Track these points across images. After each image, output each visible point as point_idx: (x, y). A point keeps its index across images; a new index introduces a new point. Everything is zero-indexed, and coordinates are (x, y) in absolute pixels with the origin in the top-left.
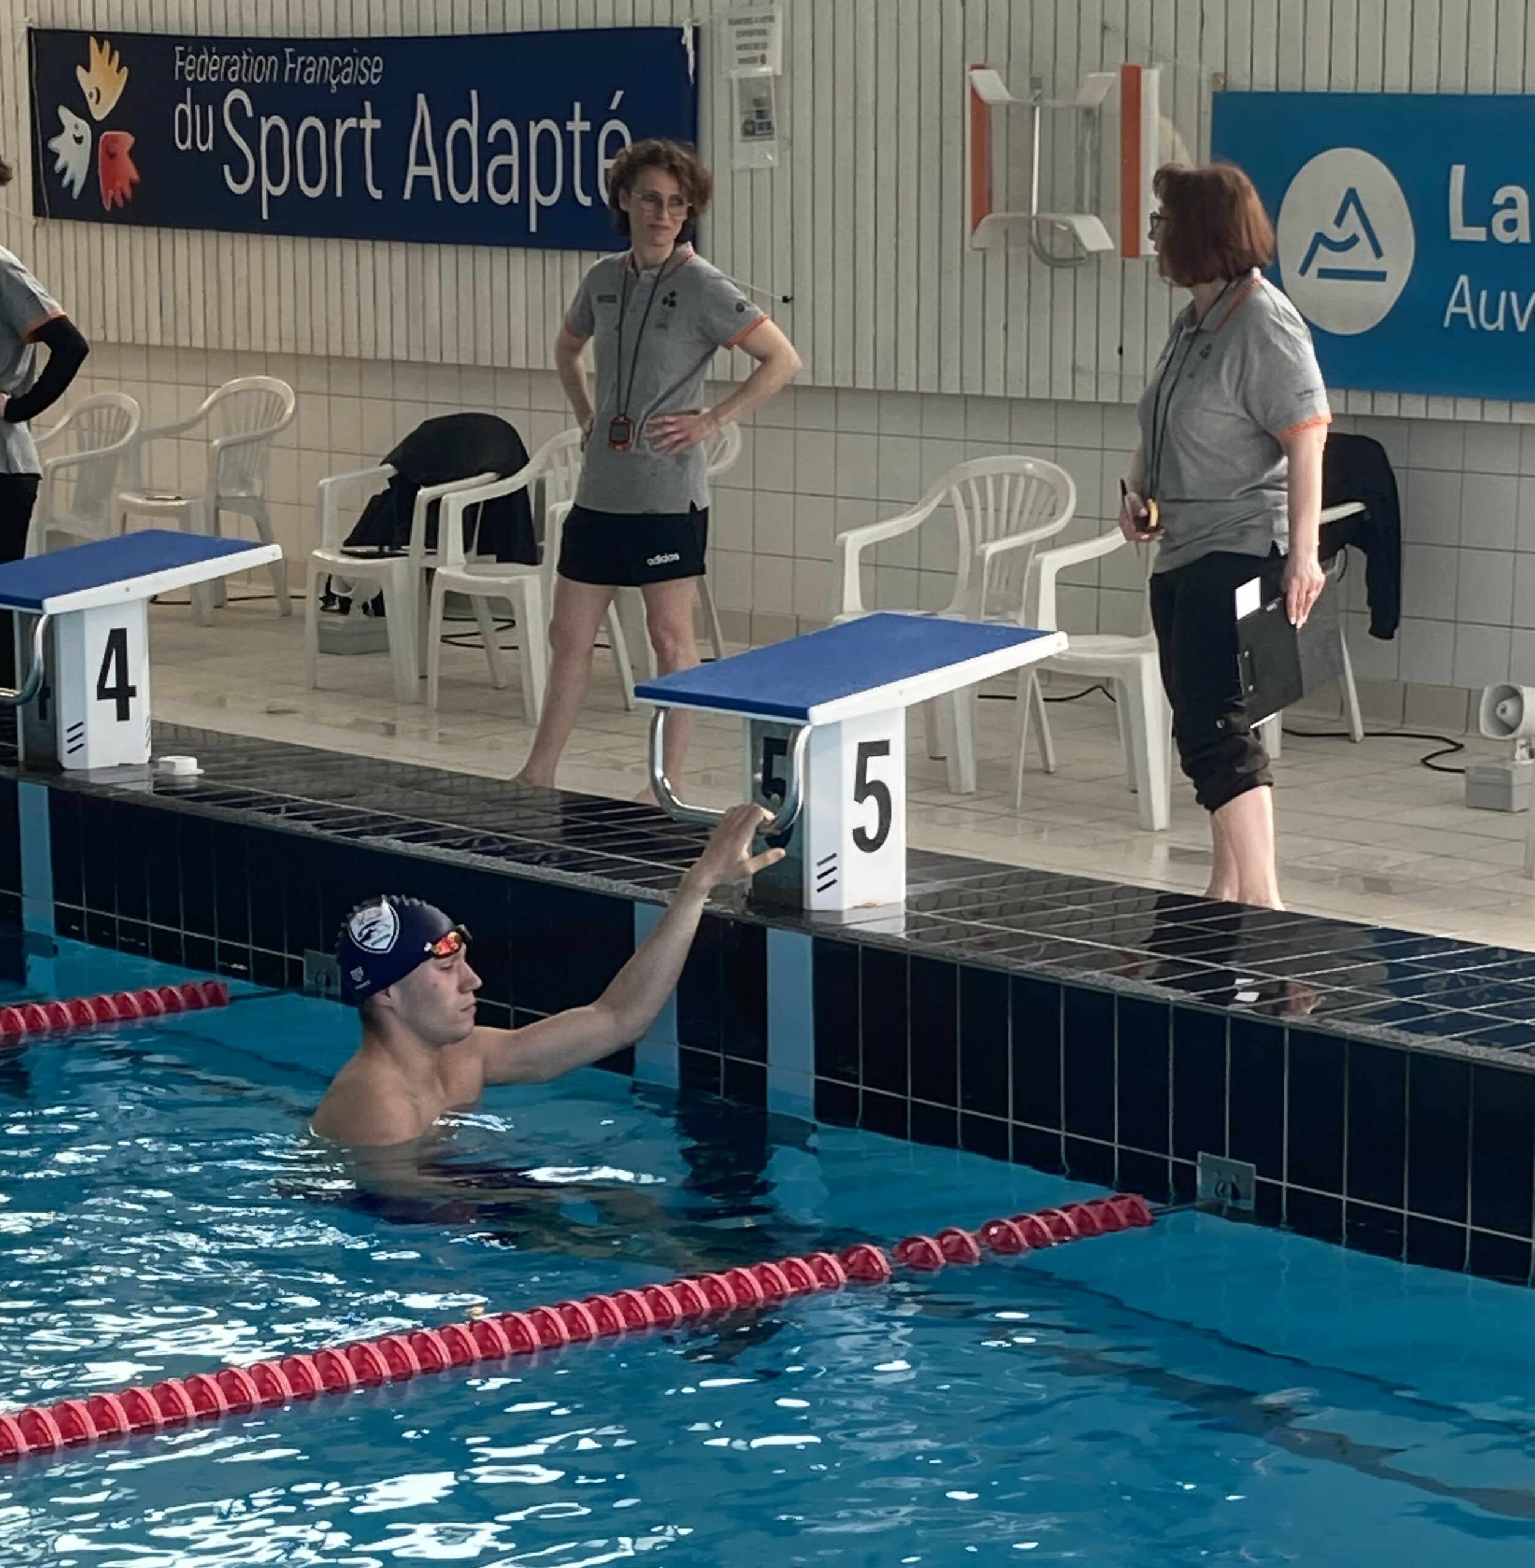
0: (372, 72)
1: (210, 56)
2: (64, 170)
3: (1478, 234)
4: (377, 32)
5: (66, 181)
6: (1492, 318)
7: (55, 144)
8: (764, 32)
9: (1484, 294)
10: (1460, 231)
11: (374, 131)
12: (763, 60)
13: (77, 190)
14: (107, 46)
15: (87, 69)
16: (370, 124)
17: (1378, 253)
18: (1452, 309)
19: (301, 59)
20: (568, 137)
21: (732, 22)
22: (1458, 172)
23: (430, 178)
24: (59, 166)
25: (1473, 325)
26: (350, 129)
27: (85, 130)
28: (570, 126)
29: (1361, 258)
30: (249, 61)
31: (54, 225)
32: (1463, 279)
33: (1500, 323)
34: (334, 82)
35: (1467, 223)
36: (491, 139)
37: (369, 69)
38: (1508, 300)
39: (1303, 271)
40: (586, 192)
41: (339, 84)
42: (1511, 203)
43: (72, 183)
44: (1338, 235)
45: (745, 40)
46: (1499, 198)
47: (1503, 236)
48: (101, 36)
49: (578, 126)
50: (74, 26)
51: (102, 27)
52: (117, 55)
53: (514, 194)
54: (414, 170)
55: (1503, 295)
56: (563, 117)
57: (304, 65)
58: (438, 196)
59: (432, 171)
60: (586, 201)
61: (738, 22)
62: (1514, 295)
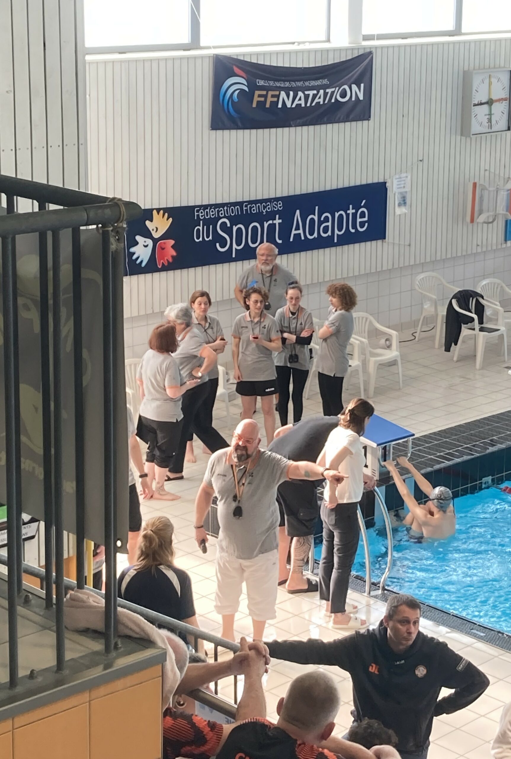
1: (210, 209)
2: (138, 258)
4: (279, 195)
5: (139, 261)
7: (133, 249)
8: (404, 180)
11: (279, 223)
12: (404, 187)
14: (162, 212)
15: (151, 221)
16: (277, 221)
19: (249, 206)
20: (347, 215)
21: (396, 179)
23: (300, 234)
24: (134, 257)
26: (270, 224)
27: (150, 242)
28: (348, 212)
30: (227, 210)
34: (264, 211)
36: (322, 219)
37: (277, 205)
40: (353, 228)
41: (267, 211)
43: (142, 262)
45: (399, 183)
48: (158, 210)
49: (351, 211)
51: (158, 206)
52: (166, 214)
53: (329, 233)
54: (294, 232)
56: (346, 210)
57: (251, 208)
58: (303, 238)
59: (301, 231)
60: (353, 231)
61: (398, 179)
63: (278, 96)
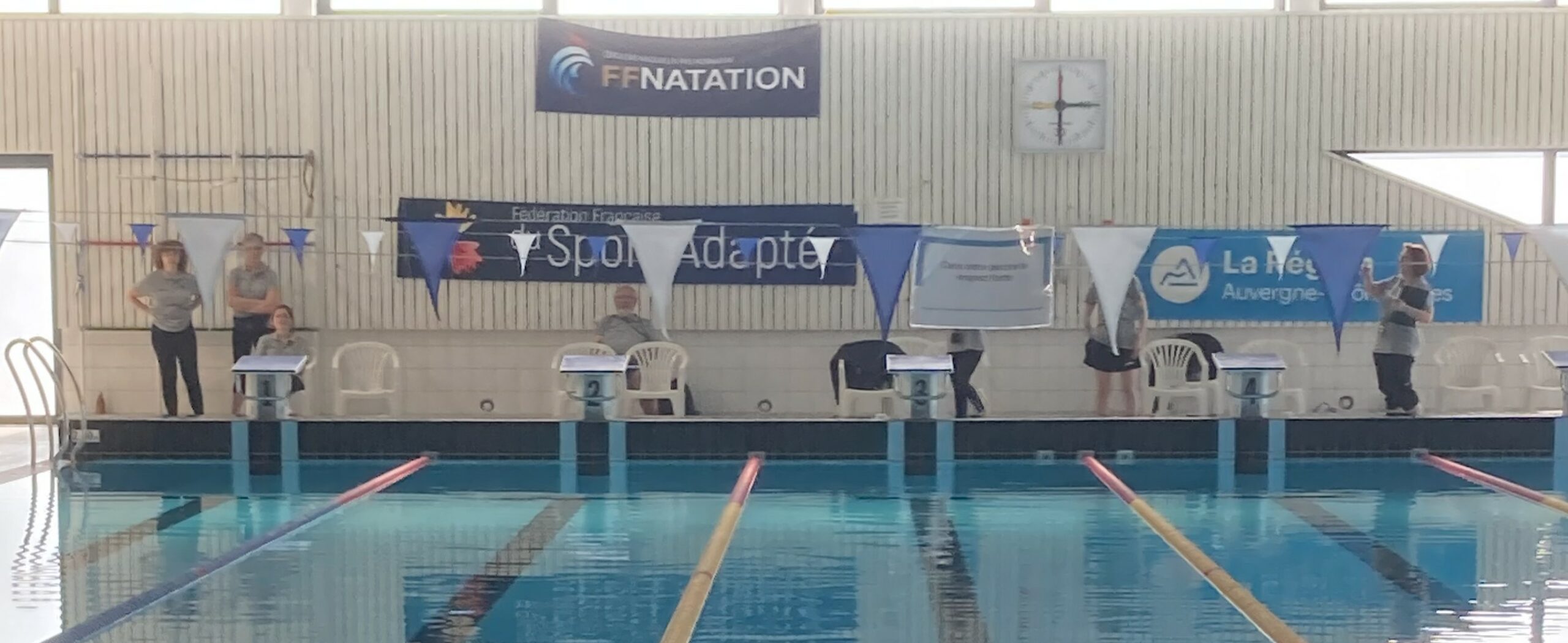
1: (539, 211)
3: (1236, 271)
4: (656, 204)
8: (895, 207)
9: (1238, 289)
10: (1228, 270)
12: (895, 216)
14: (459, 205)
15: (443, 214)
17: (1194, 277)
18: (1226, 294)
20: (781, 244)
21: (878, 203)
22: (1228, 253)
23: (692, 259)
25: (1235, 298)
28: (782, 239)
29: (1186, 279)
30: (568, 214)
31: (409, 281)
32: (1230, 284)
36: (732, 244)
37: (651, 217)
38: (1248, 291)
39: (1162, 283)
40: (791, 263)
42: (1249, 262)
44: (1178, 272)
46: (1245, 260)
47: (1244, 271)
48: (453, 202)
49: (787, 239)
50: (431, 197)
51: (452, 196)
52: (467, 208)
53: (746, 264)
55: (1246, 289)
56: (777, 236)
57: (606, 214)
59: (694, 256)
60: (792, 267)
61: (881, 203)
62: (1250, 289)
63: (639, 74)
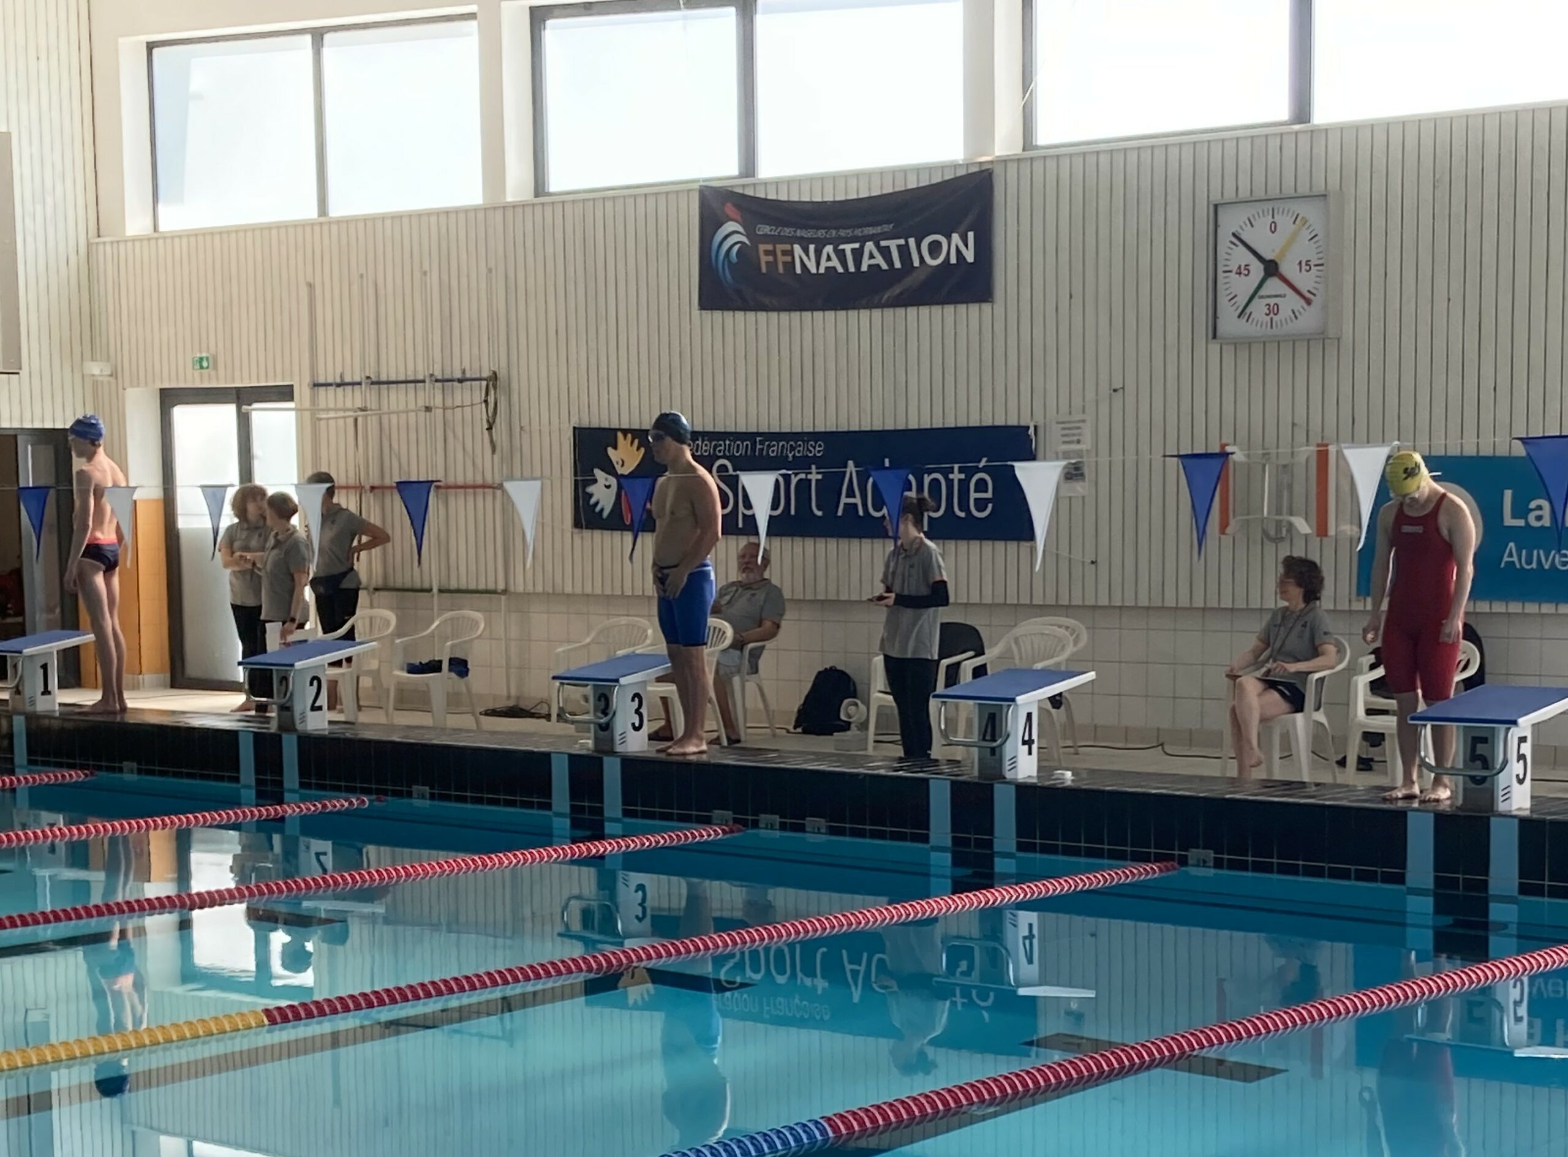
0: (818, 450)
1: (703, 441)
2: (597, 503)
3: (1521, 523)
4: (820, 428)
5: (598, 509)
6: (1529, 562)
7: (590, 489)
8: (1079, 428)
9: (1524, 552)
10: (1509, 521)
12: (1078, 442)
13: (605, 514)
14: (629, 436)
15: (615, 448)
16: (815, 476)
18: (1506, 559)
19: (767, 443)
20: (950, 483)
21: (1058, 423)
22: (1508, 494)
23: (855, 505)
24: (593, 501)
25: (1518, 566)
26: (801, 480)
27: (613, 481)
28: (951, 476)
30: (730, 445)
31: (587, 533)
32: (1512, 545)
33: (1534, 565)
34: (790, 455)
35: (1514, 517)
37: (814, 448)
38: (1539, 555)
40: (961, 510)
41: (794, 456)
42: (1540, 508)
43: (602, 510)
45: (1067, 432)
46: (1533, 505)
47: (1534, 523)
48: (625, 432)
49: (956, 476)
50: (605, 425)
51: (625, 425)
52: (636, 442)
54: (844, 500)
55: (1535, 552)
56: (946, 472)
57: (769, 447)
58: (861, 513)
59: (858, 500)
60: (962, 515)
61: (1063, 423)
62: (1541, 552)
